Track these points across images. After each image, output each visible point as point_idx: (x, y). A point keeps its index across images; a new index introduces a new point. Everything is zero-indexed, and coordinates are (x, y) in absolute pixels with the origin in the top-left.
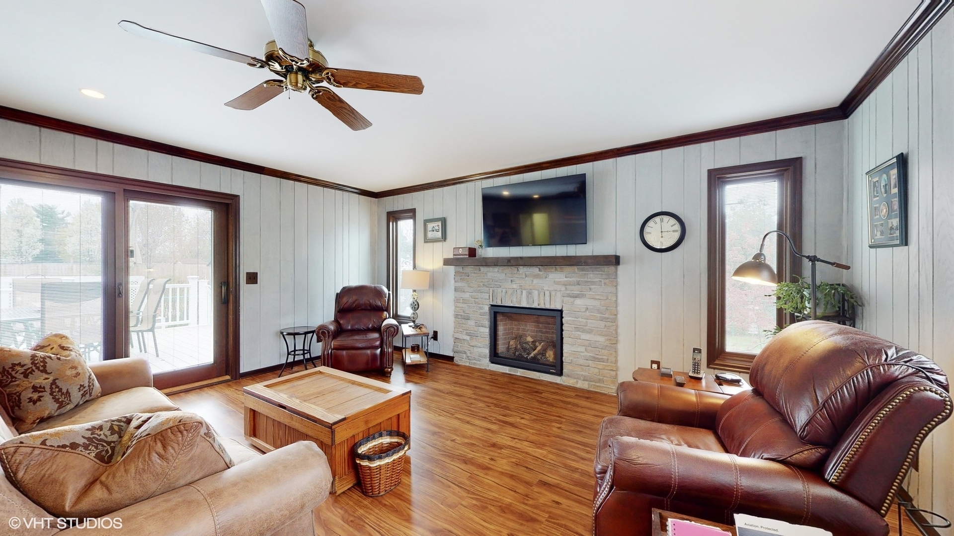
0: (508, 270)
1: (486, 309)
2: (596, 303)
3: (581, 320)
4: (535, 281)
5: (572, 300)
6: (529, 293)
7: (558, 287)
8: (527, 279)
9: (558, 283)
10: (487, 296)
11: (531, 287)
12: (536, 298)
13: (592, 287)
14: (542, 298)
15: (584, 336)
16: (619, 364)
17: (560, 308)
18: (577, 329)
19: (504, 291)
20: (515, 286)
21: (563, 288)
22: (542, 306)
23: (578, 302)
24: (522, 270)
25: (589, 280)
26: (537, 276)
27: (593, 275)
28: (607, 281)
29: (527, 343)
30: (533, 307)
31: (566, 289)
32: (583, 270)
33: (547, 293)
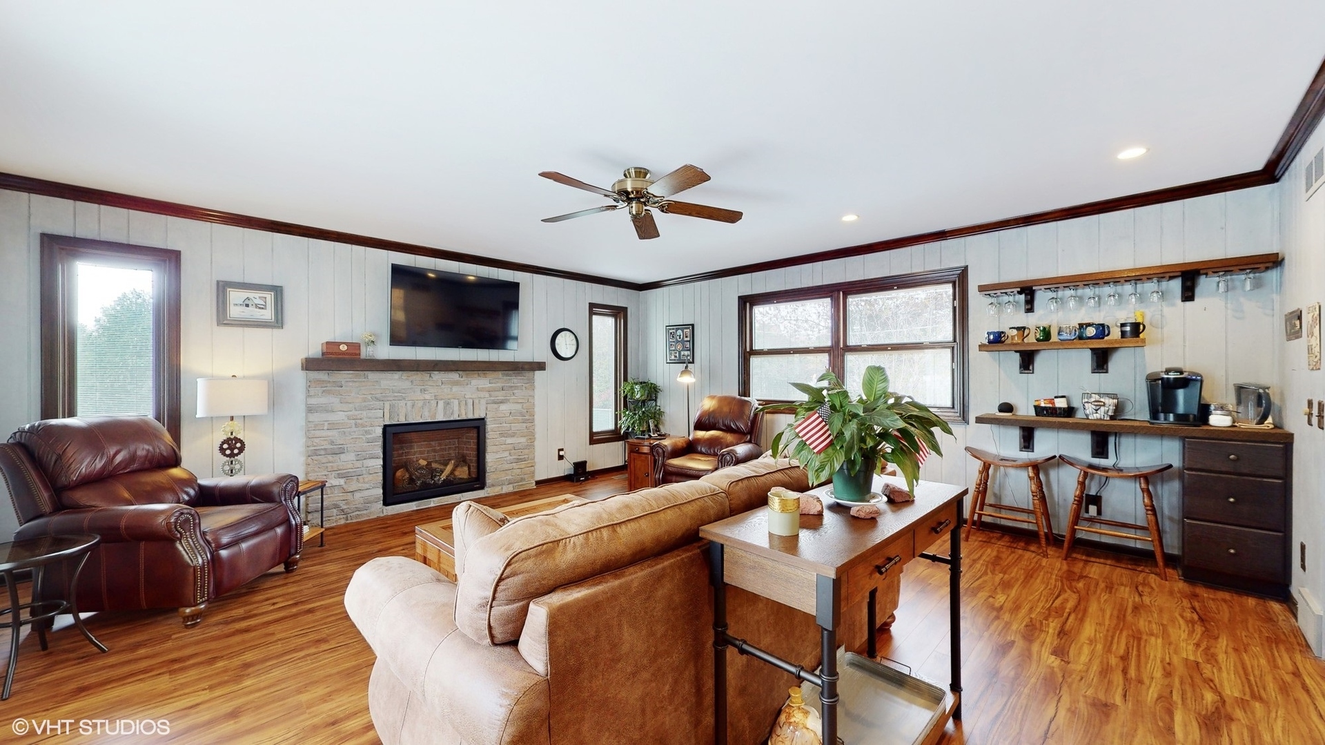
0: (417, 377)
1: (379, 431)
2: (519, 407)
3: (505, 425)
4: (455, 389)
5: (496, 406)
6: (447, 404)
7: (482, 394)
8: (443, 386)
9: (482, 390)
10: (380, 413)
11: (450, 396)
12: (456, 408)
13: (516, 391)
14: (463, 407)
15: (509, 441)
16: (536, 460)
17: (482, 416)
18: (502, 435)
19: (409, 404)
20: (427, 397)
21: (487, 395)
22: (464, 417)
23: (503, 407)
24: (438, 376)
25: (512, 385)
26: (456, 383)
27: (516, 380)
28: (527, 385)
29: (422, 468)
30: (452, 419)
31: (490, 396)
32: (507, 375)
33: (470, 402)
